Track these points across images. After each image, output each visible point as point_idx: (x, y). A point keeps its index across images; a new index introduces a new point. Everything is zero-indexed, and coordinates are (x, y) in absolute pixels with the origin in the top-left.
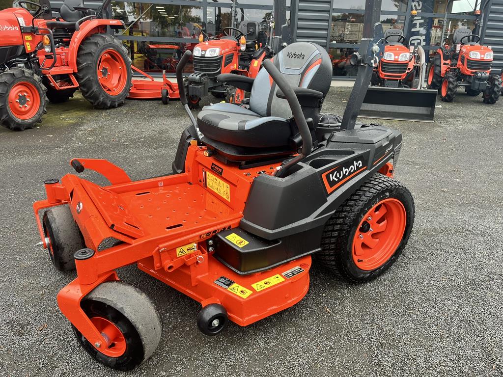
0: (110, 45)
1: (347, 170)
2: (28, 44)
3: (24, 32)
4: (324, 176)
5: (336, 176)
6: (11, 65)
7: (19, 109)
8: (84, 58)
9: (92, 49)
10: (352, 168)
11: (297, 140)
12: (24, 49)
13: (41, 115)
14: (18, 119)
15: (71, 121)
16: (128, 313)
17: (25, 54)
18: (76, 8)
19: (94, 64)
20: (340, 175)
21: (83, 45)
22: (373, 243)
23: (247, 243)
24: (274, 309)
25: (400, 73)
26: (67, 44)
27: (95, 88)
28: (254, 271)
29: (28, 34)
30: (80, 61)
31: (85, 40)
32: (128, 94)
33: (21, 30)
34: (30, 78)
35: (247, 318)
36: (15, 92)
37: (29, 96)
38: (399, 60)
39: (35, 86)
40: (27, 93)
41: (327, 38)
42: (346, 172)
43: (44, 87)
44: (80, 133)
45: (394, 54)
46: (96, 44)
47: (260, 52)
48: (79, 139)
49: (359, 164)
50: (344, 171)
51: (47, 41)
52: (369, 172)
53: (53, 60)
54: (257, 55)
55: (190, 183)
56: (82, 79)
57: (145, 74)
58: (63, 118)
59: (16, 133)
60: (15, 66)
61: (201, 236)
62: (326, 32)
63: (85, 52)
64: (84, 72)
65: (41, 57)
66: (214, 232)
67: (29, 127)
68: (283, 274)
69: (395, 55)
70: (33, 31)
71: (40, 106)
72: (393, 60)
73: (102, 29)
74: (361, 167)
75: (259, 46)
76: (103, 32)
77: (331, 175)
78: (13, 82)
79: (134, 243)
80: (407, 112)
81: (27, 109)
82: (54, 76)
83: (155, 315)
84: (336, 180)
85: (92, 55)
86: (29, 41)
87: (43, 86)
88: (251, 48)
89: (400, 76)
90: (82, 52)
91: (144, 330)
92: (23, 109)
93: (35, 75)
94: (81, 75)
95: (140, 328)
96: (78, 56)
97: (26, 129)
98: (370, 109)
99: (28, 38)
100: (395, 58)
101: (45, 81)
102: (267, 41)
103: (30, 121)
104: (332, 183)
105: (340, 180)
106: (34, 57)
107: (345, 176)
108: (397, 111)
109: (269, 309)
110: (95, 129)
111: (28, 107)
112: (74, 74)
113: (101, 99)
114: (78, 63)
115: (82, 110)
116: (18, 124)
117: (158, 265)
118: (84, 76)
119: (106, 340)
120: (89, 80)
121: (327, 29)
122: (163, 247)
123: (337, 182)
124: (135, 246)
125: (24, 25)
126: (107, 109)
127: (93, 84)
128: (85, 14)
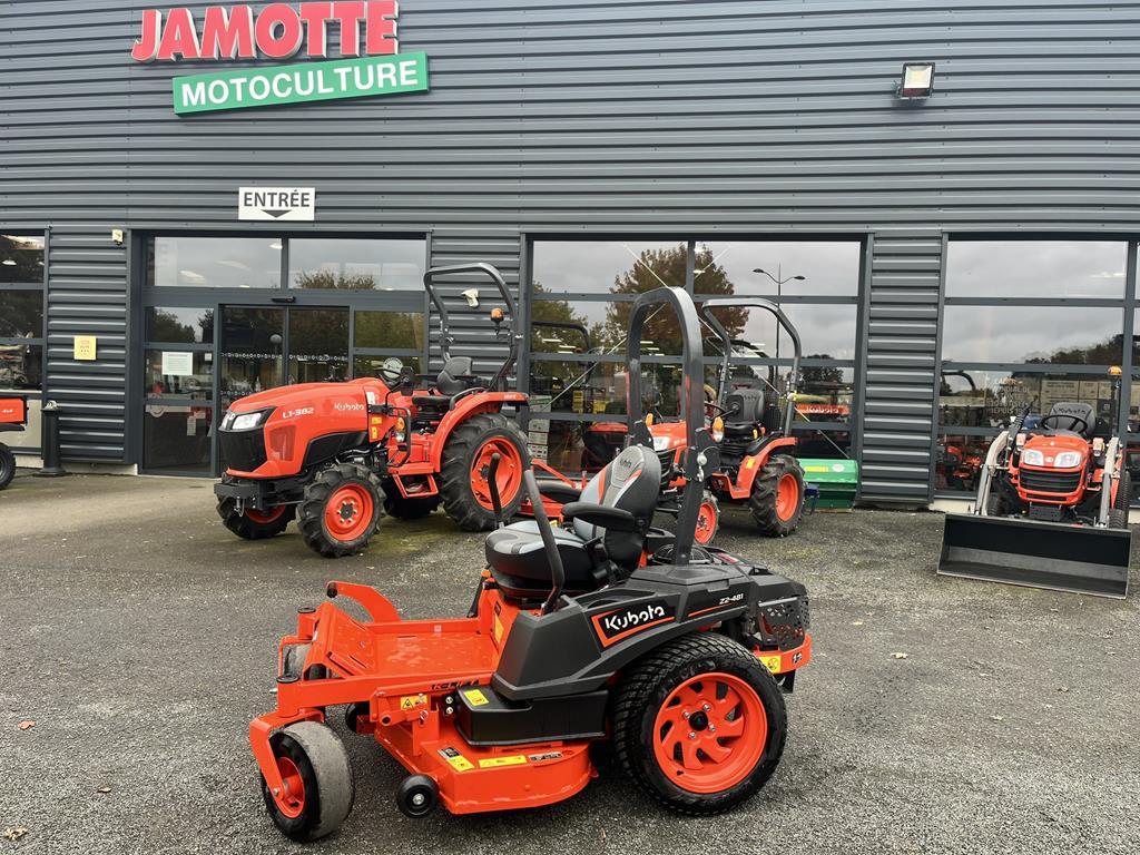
0: (500, 431)
1: (636, 616)
2: (374, 429)
3: (372, 411)
4: (595, 620)
5: (616, 623)
6: (344, 459)
7: (340, 525)
8: (452, 450)
9: (469, 436)
10: (644, 616)
11: (597, 575)
12: (367, 436)
13: (369, 536)
14: (335, 539)
15: (413, 549)
16: (313, 753)
17: (367, 444)
18: (456, 378)
19: (467, 461)
20: (623, 622)
21: (456, 430)
22: (719, 752)
23: (487, 702)
24: (503, 802)
25: (1061, 490)
26: (433, 429)
27: (462, 498)
28: (491, 743)
29: (378, 414)
30: (448, 454)
31: (461, 424)
32: (519, 509)
33: (368, 409)
34: (365, 480)
35: (459, 803)
36: (337, 500)
37: (357, 506)
38: (1055, 465)
39: (370, 492)
40: (355, 500)
41: (931, 416)
42: (634, 619)
43: (382, 493)
44: (416, 566)
45: (1043, 452)
46: (476, 430)
47: (761, 442)
48: (408, 574)
49: (659, 611)
50: (631, 618)
51: (400, 426)
52: (679, 625)
53: (405, 453)
54: (753, 449)
55: (478, 633)
56: (446, 482)
57: (559, 475)
58: (405, 543)
59: (327, 560)
60: (351, 460)
61: (433, 686)
62: (930, 406)
63: (457, 442)
64: (450, 472)
65: (392, 448)
66: (454, 684)
67: (348, 553)
68: (530, 756)
69: (1045, 456)
70: (385, 411)
71: (371, 521)
72: (1042, 464)
73: (495, 406)
74: (662, 617)
75: (759, 432)
76: (495, 411)
77: (607, 620)
78: (337, 485)
79: (349, 679)
80: (1073, 573)
81: (351, 524)
82: (403, 478)
83: (346, 768)
84: (617, 628)
85: (466, 446)
86: (375, 425)
87: (382, 491)
88: (746, 435)
89: (1064, 499)
90: (453, 442)
91: (325, 779)
92: (345, 526)
93: (372, 475)
94: (444, 476)
95: (321, 774)
96: (446, 447)
97: (343, 556)
98: (987, 562)
99: (377, 420)
100: (1045, 462)
101: (388, 484)
102: (781, 423)
103: (350, 544)
104: (610, 633)
105: (622, 630)
106: (381, 447)
107: (631, 625)
108: (1051, 571)
109: (496, 800)
110: (441, 562)
111: (353, 523)
112: (435, 475)
113: (471, 514)
114: (443, 458)
115: (440, 532)
116: (334, 547)
117: (375, 715)
118: (450, 478)
119: (286, 787)
120: (455, 484)
121: (932, 400)
122: (381, 691)
123: (618, 632)
124: (348, 682)
125: (374, 403)
126: (478, 532)
127: (461, 490)
128: (470, 385)
